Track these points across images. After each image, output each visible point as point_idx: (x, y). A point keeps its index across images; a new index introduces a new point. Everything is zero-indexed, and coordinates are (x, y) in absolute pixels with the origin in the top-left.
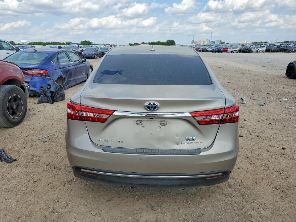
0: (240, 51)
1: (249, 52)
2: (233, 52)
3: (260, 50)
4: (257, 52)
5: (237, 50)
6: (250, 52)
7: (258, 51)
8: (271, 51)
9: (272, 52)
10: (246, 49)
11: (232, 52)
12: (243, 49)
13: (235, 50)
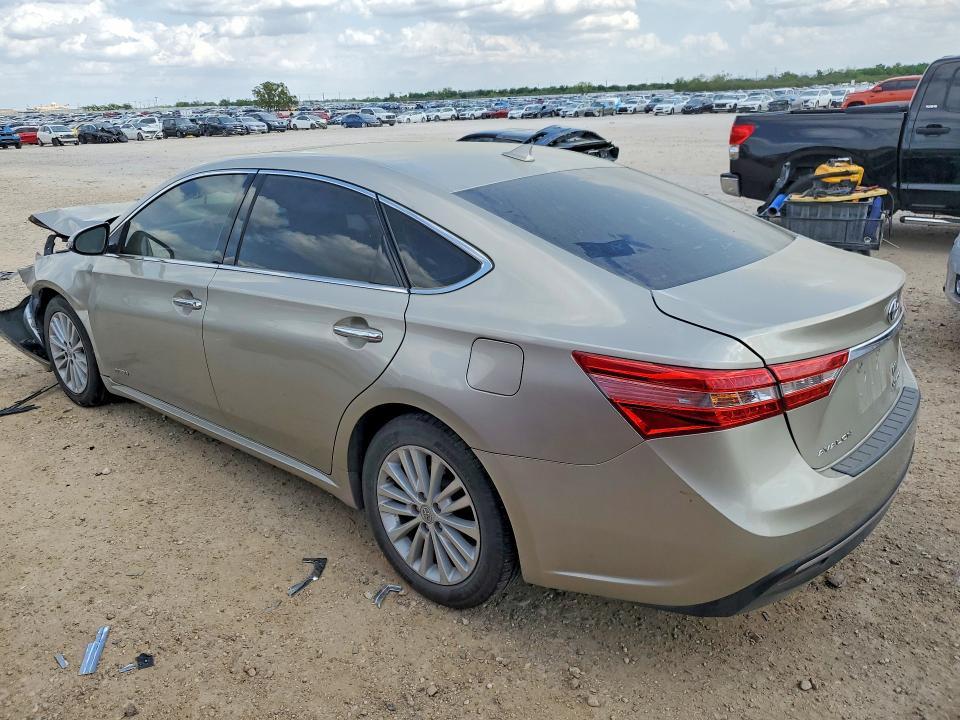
0: (85, 138)
1: (115, 141)
2: (60, 142)
3: (148, 132)
4: (140, 138)
5: (72, 137)
6: (118, 141)
7: (144, 135)
8: (182, 133)
9: (183, 136)
10: (103, 130)
11: (56, 142)
12: (92, 132)
13: (68, 136)
